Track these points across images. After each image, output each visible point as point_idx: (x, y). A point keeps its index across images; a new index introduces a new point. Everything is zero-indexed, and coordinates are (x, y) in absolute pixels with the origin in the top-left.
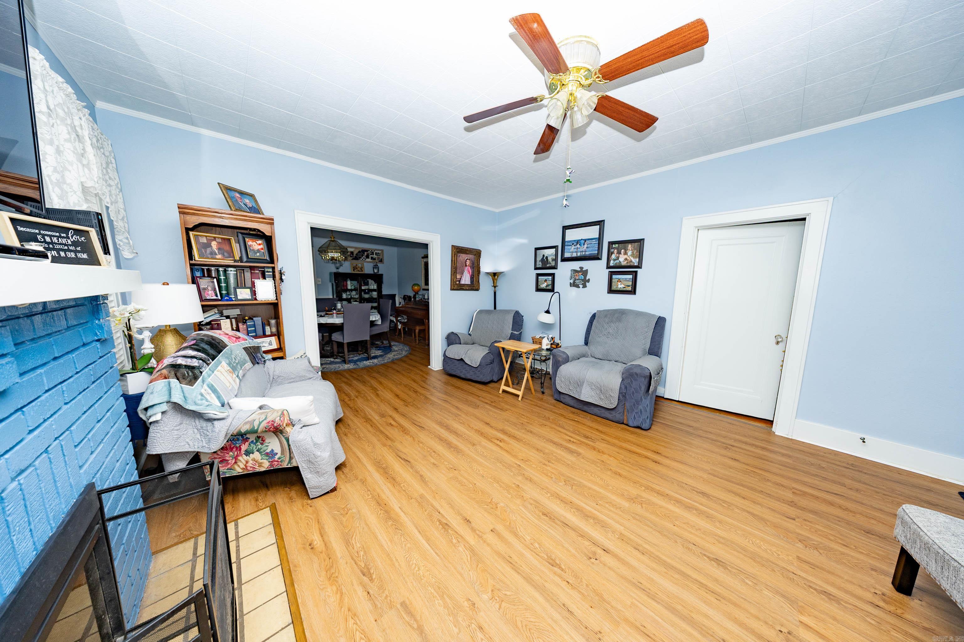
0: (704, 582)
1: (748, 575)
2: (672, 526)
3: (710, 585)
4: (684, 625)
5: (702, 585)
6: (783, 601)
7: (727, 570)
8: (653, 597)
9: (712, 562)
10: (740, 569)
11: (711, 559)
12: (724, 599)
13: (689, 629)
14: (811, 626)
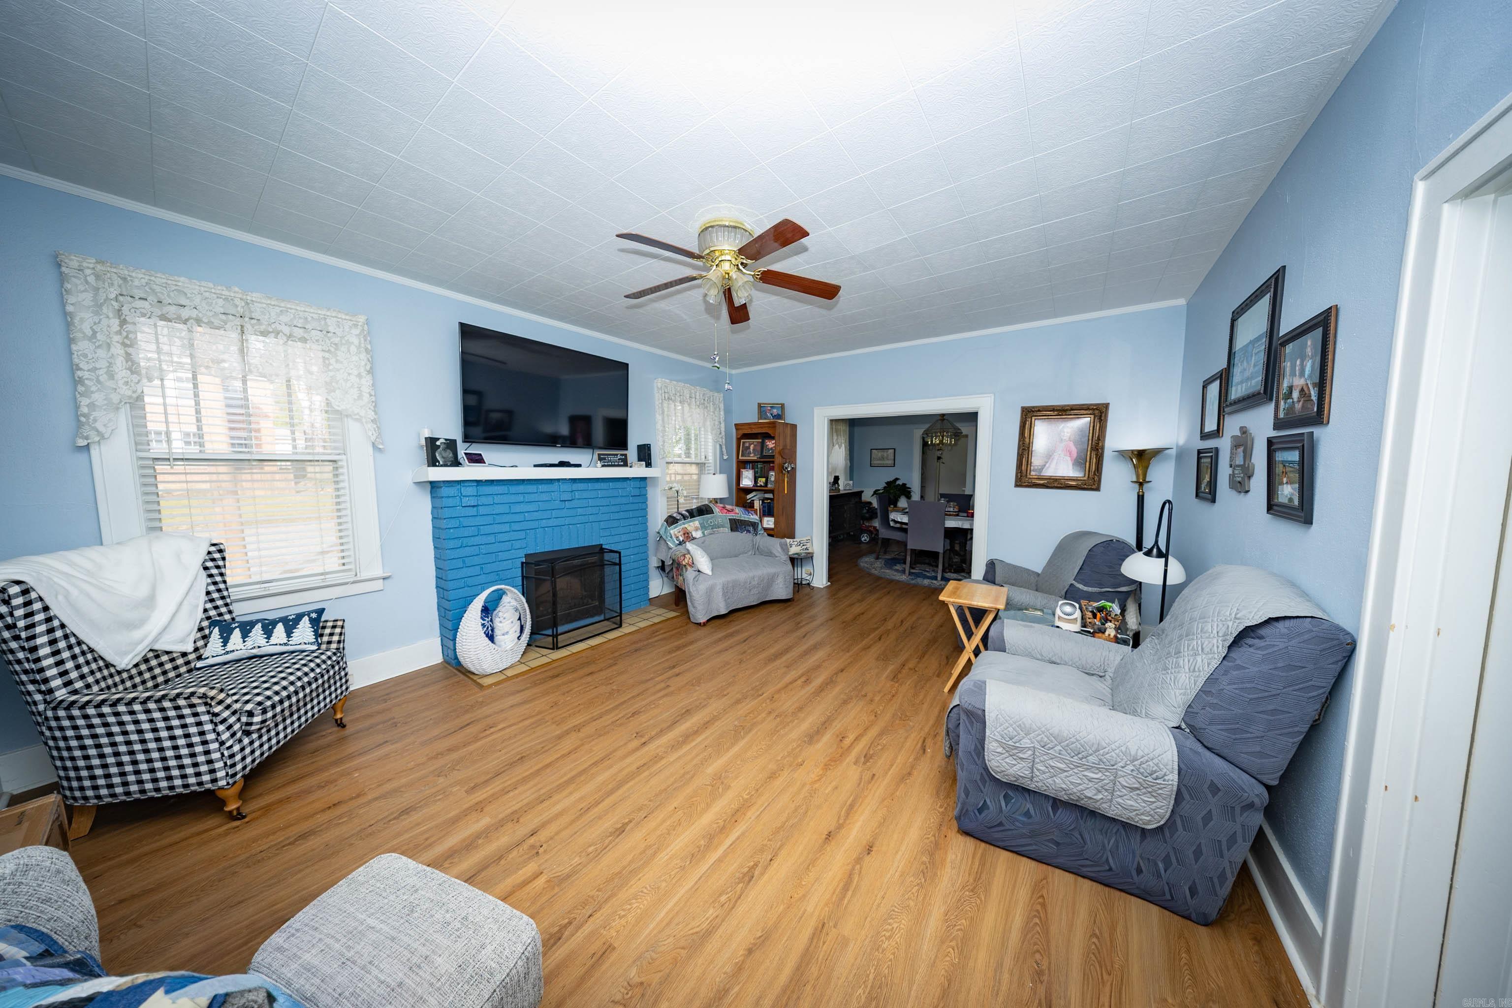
0: (600, 806)
1: (599, 854)
2: (675, 804)
3: (596, 811)
4: (569, 776)
5: (597, 803)
6: (563, 872)
7: (608, 834)
8: (595, 764)
9: (621, 825)
10: (608, 849)
11: (625, 825)
12: (581, 815)
13: (565, 778)
14: (535, 881)
